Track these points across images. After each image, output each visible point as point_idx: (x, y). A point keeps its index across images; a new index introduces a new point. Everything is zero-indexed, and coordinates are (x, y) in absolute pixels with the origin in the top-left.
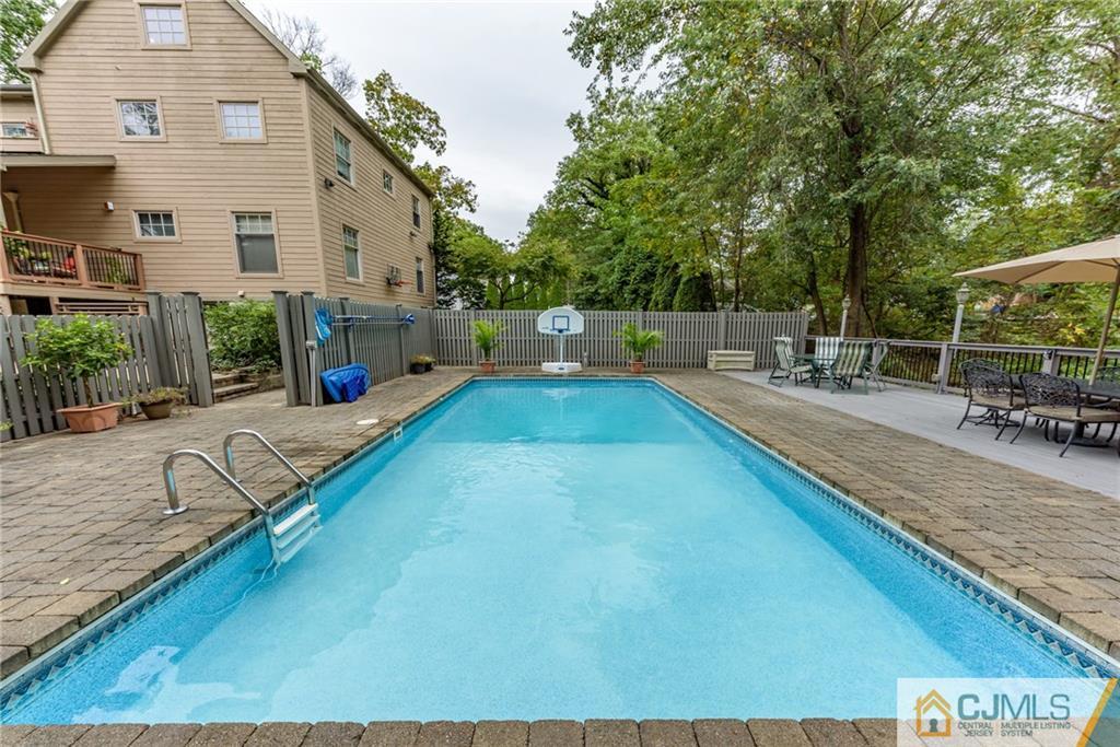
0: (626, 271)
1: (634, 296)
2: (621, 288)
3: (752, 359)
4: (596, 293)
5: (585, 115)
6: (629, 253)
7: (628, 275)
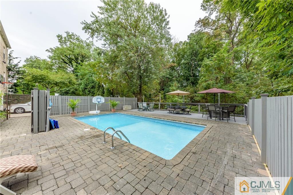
0: (86, 85)
1: (89, 92)
2: (84, 90)
3: (131, 107)
4: (69, 90)
5: (63, 36)
6: (87, 80)
7: (87, 86)
